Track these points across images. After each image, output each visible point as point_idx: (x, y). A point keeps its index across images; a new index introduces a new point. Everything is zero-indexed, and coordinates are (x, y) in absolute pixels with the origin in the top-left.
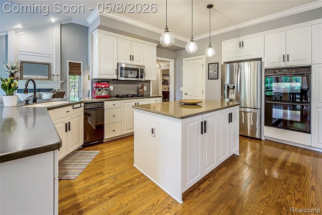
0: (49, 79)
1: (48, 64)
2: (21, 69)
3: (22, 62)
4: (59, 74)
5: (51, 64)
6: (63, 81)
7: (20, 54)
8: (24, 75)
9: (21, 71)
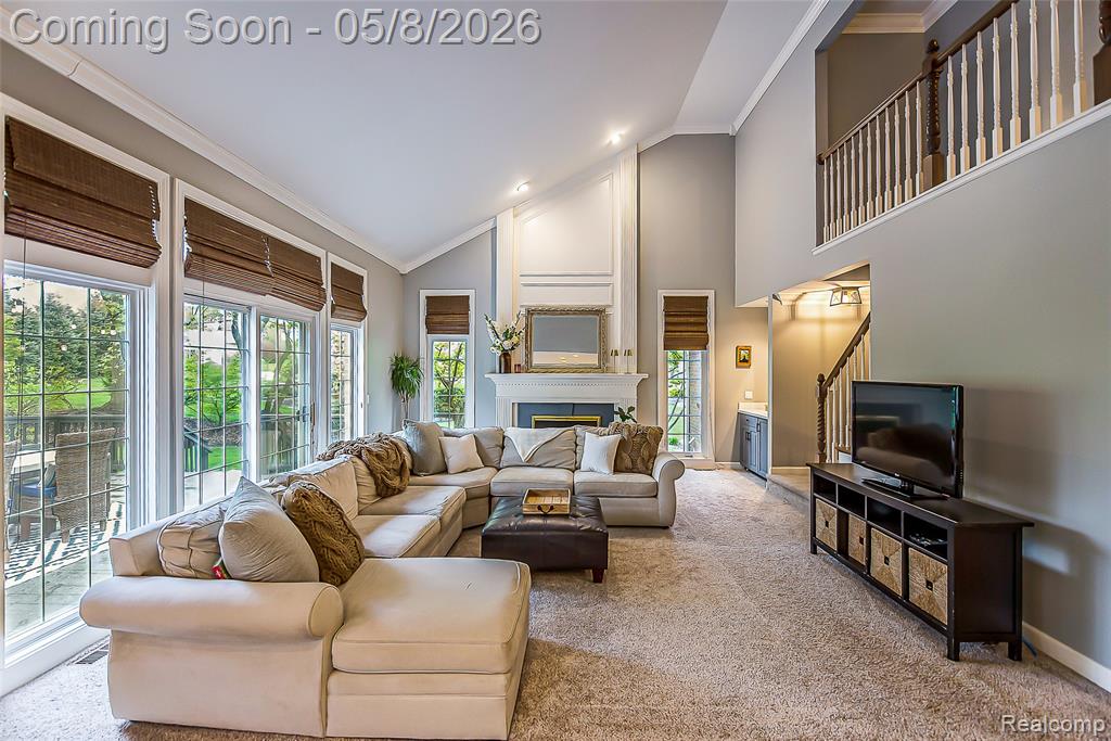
0: (602, 367)
1: (599, 313)
2: (527, 336)
3: (530, 312)
4: (633, 346)
5: (609, 311)
6: (646, 376)
7: (525, 285)
8: (534, 353)
9: (526, 341)
